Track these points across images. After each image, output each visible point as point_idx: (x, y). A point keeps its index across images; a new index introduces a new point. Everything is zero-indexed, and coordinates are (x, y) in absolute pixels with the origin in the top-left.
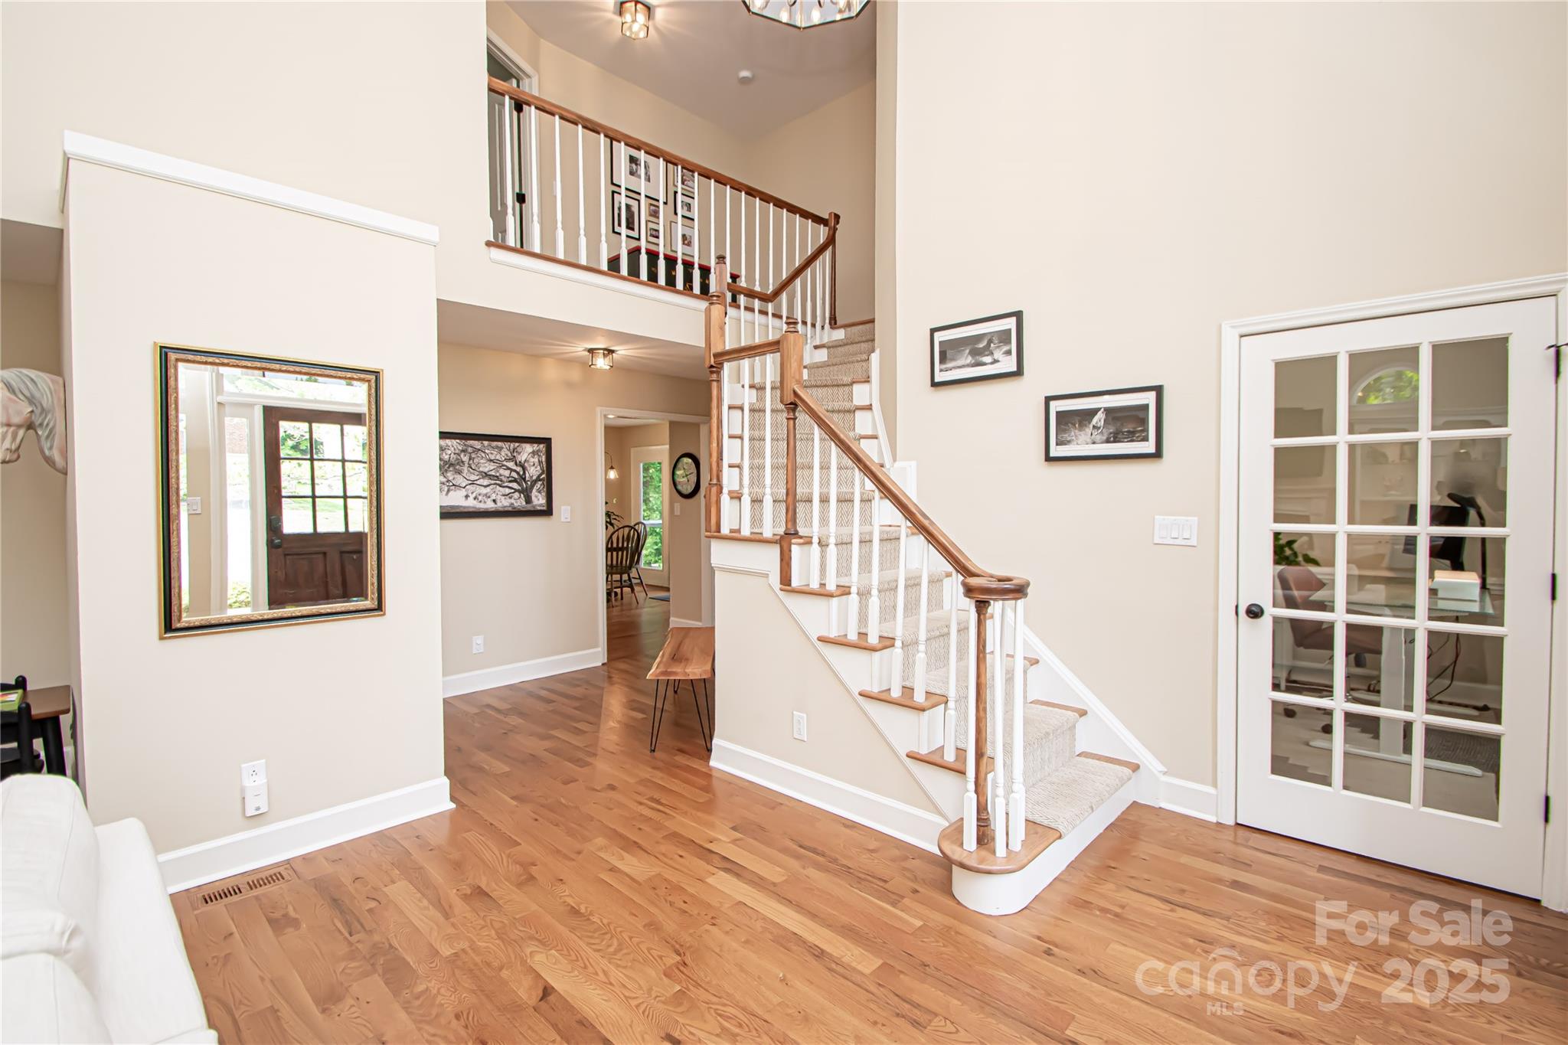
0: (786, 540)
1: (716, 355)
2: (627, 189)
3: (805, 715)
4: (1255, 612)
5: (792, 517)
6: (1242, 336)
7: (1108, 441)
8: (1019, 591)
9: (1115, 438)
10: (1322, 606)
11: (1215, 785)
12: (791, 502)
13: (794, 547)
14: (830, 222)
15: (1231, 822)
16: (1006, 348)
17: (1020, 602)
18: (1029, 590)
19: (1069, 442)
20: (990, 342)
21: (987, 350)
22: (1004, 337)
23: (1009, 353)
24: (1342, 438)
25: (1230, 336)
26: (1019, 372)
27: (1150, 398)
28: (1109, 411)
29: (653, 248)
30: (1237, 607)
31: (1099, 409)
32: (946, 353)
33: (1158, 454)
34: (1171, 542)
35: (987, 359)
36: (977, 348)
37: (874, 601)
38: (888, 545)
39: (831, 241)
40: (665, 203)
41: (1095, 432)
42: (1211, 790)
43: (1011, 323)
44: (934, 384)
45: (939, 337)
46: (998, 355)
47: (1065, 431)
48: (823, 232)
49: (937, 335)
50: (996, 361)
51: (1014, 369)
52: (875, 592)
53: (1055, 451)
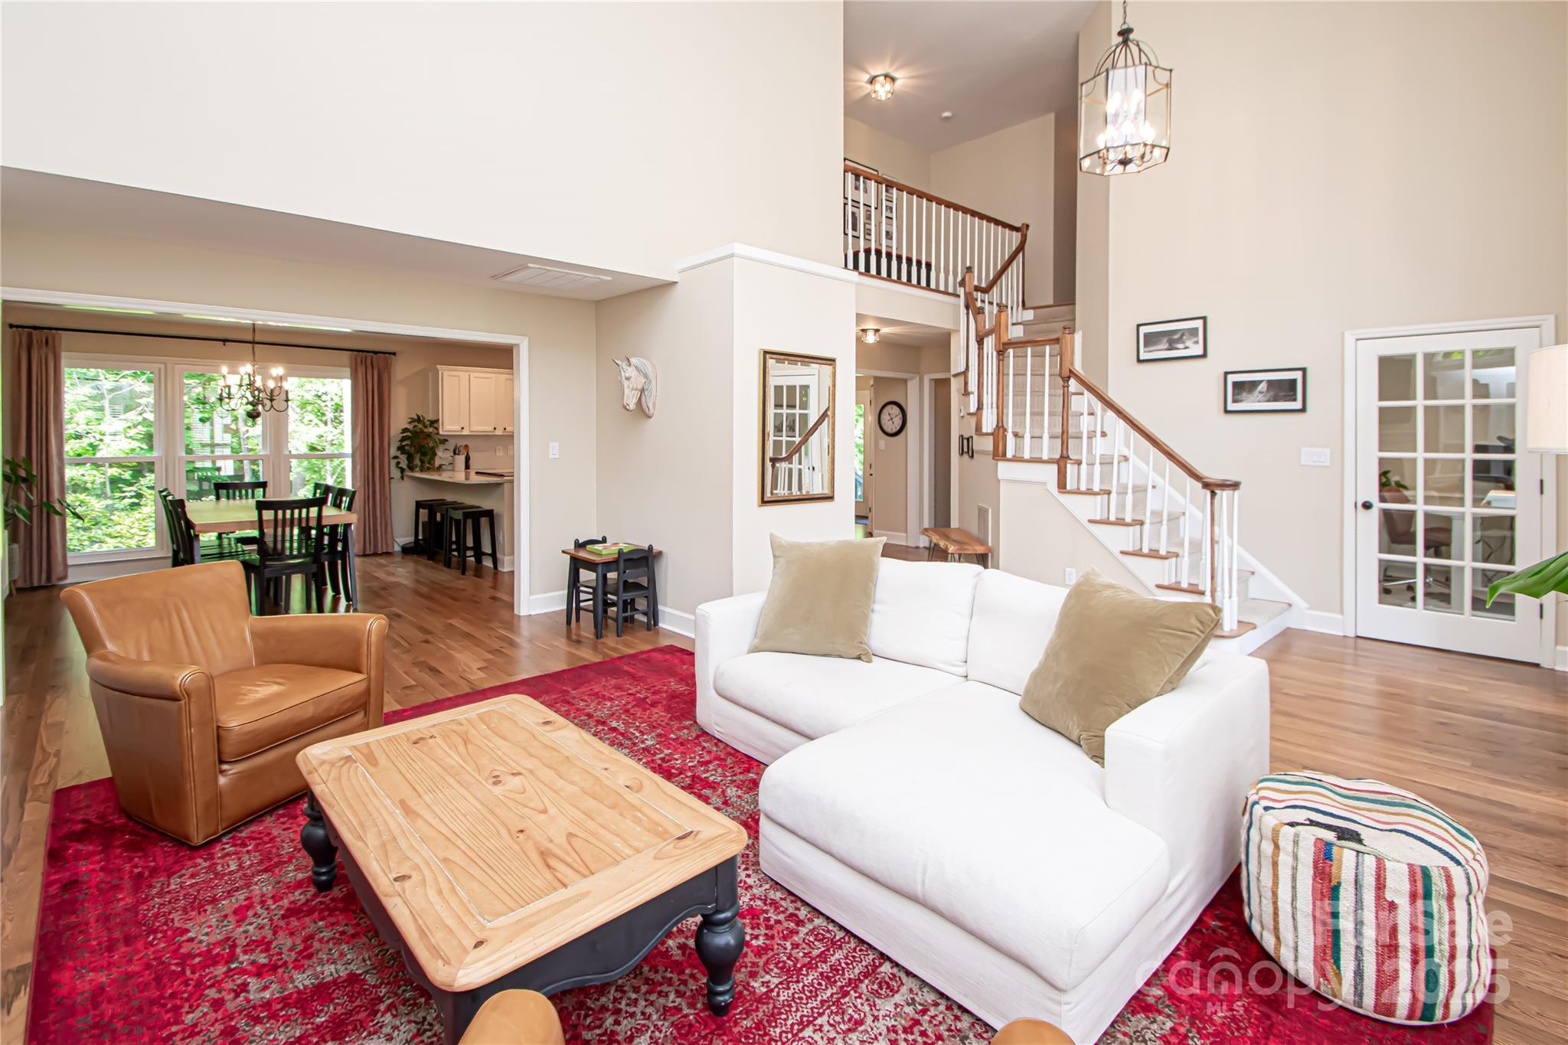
0: (1062, 461)
1: (1004, 344)
2: (853, 201)
3: (1074, 570)
4: (1367, 506)
5: (1065, 445)
6: (1358, 340)
7: (1269, 401)
8: (1235, 486)
9: (1275, 399)
10: (1406, 501)
11: (1342, 613)
12: (1064, 437)
13: (1069, 466)
14: (1022, 230)
15: (1353, 635)
16: (1195, 339)
17: (1236, 492)
18: (1241, 486)
19: (1241, 401)
20: (1183, 335)
21: (1180, 340)
22: (1193, 332)
23: (1197, 342)
24: (1420, 403)
25: (1349, 339)
26: (1204, 355)
27: (1298, 375)
28: (1270, 383)
29: (889, 250)
30: (1356, 504)
31: (1262, 381)
32: (1151, 339)
33: (1303, 410)
34: (1313, 464)
35: (1180, 346)
36: (1173, 339)
37: (1129, 497)
38: (1106, 467)
39: (1021, 248)
40: (876, 208)
41: (1260, 396)
42: (1339, 616)
43: (1199, 324)
44: (1139, 361)
45: (1143, 330)
46: (1189, 343)
47: (1238, 394)
48: (1016, 237)
49: (1141, 328)
50: (1186, 348)
51: (1201, 352)
52: (1130, 491)
53: (1231, 407)
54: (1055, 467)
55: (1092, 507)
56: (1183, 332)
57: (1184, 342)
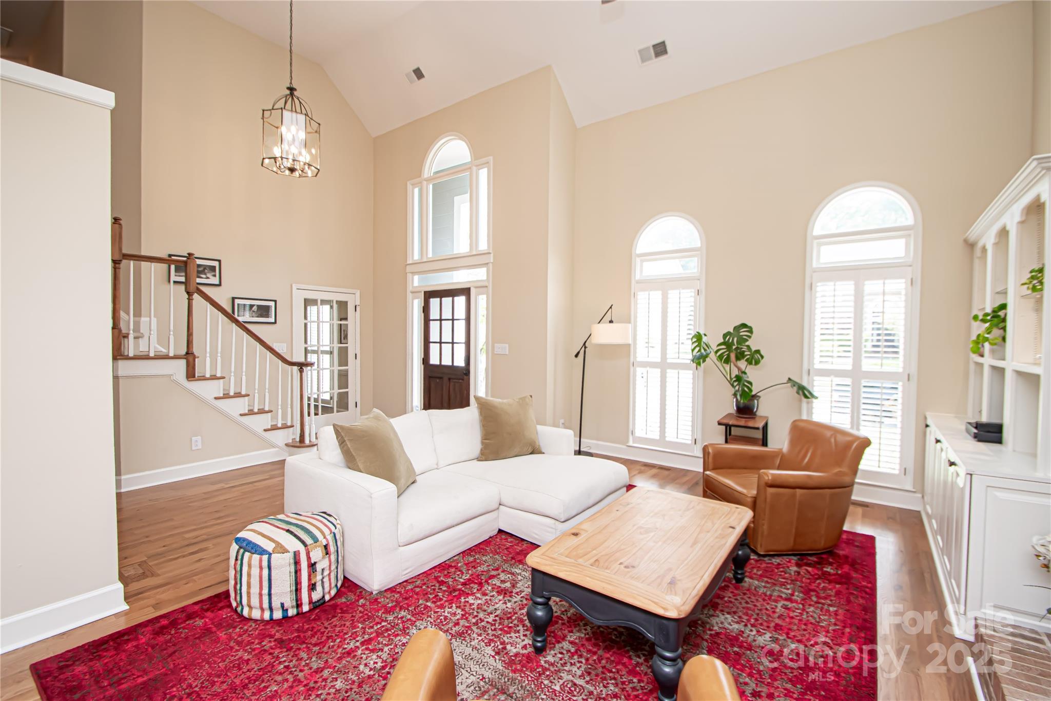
16: (213, 273)
20: (205, 269)
21: (203, 272)
22: (212, 268)
23: (214, 276)
26: (220, 284)
27: (272, 304)
35: (203, 276)
36: (198, 270)
43: (216, 264)
46: (210, 275)
50: (208, 278)
51: (217, 283)
54: (184, 362)
55: (216, 388)
56: (205, 267)
57: (205, 274)
